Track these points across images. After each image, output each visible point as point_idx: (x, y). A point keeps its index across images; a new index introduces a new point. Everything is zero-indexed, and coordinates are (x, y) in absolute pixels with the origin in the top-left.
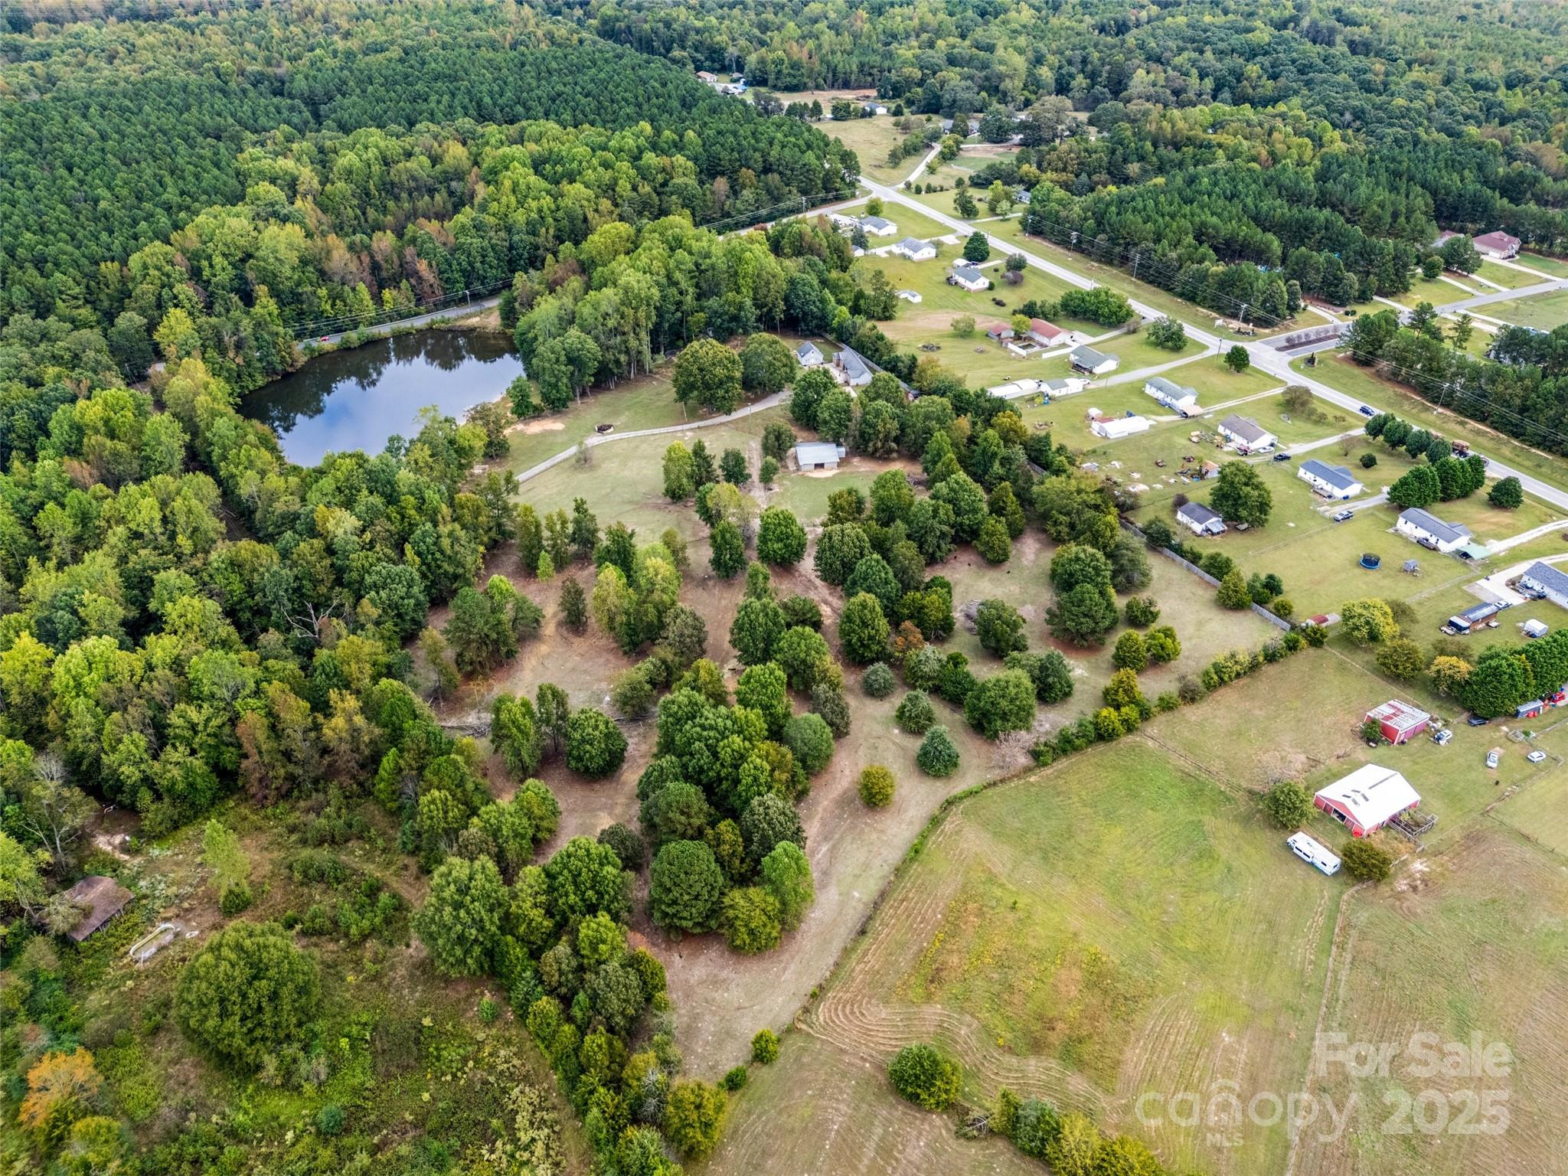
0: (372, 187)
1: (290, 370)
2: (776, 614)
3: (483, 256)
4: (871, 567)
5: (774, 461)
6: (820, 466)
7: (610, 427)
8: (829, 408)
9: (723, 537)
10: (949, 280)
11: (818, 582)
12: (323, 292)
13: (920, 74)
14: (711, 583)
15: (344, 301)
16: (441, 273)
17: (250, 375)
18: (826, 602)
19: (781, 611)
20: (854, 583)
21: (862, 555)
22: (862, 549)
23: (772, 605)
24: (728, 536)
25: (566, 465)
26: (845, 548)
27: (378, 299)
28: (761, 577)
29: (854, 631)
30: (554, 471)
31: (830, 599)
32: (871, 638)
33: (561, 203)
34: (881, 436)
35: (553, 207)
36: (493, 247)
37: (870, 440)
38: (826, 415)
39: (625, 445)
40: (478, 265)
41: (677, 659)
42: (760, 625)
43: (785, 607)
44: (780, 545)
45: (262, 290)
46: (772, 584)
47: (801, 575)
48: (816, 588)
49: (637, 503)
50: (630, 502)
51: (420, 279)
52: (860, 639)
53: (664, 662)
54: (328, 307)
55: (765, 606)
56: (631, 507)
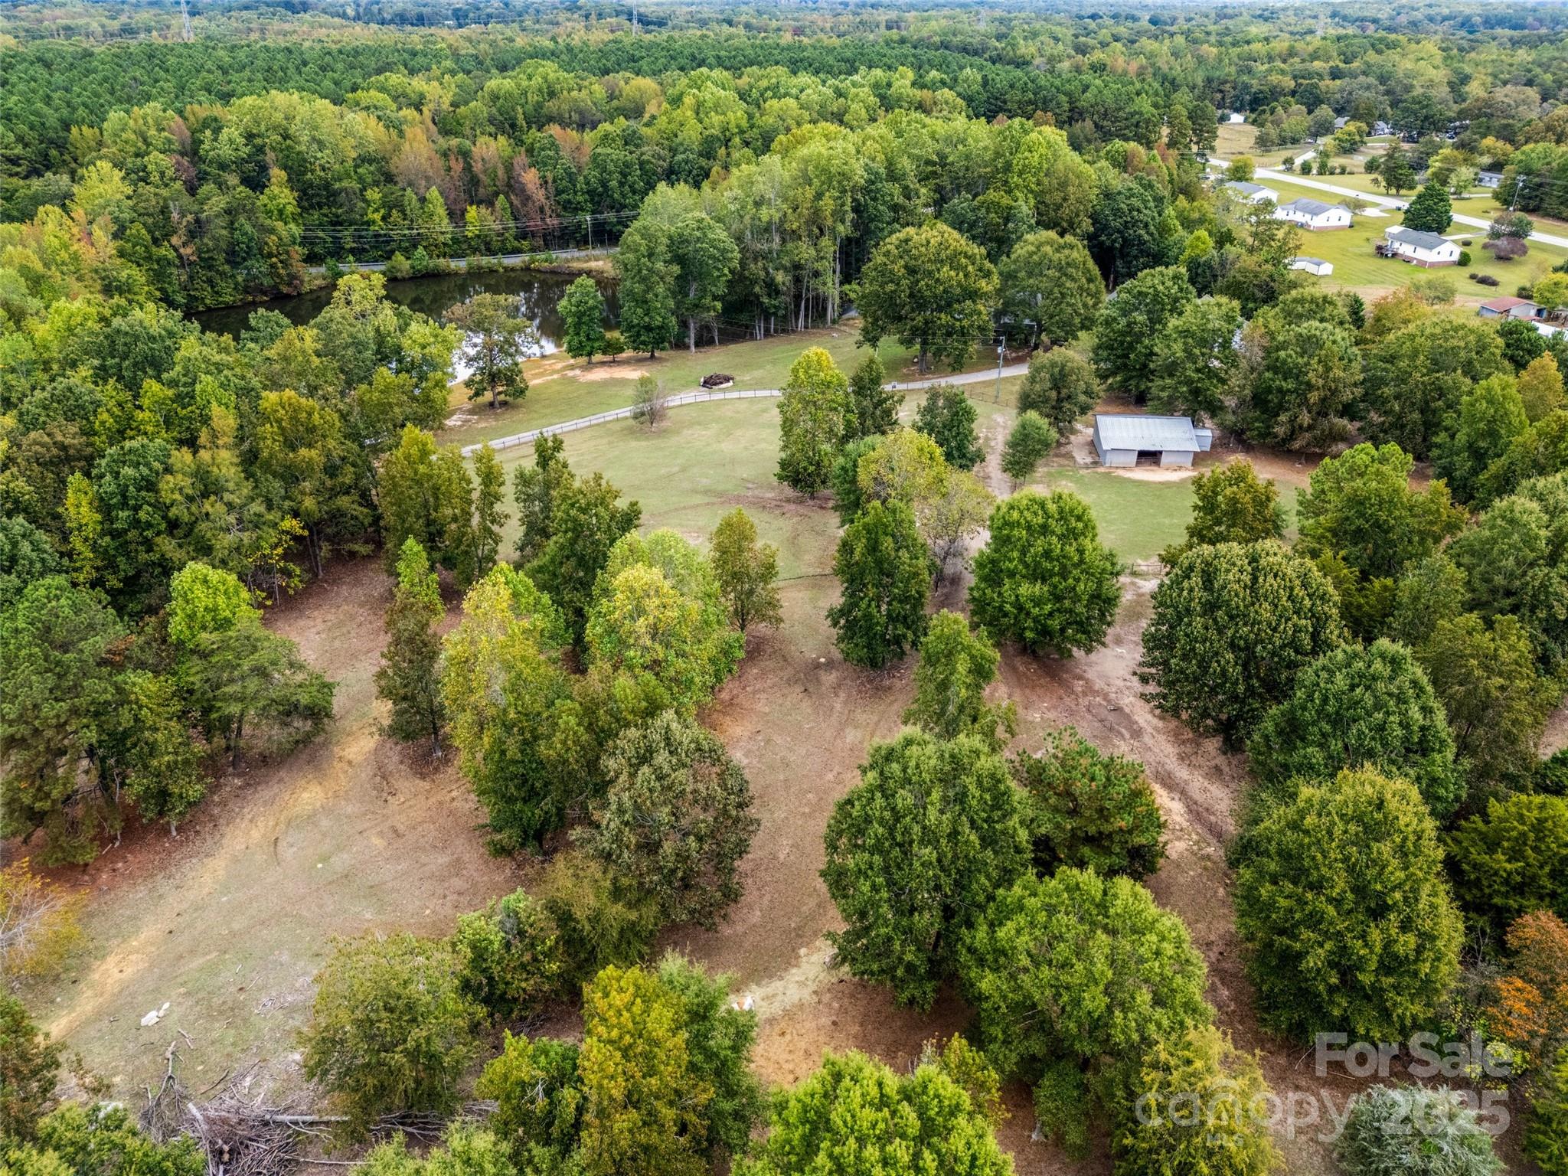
0: (520, 116)
1: (285, 289)
2: (999, 801)
3: (624, 175)
4: (1368, 680)
5: (1043, 423)
6: (1150, 457)
7: (727, 379)
8: (1185, 333)
9: (873, 548)
10: (1381, 252)
11: (1144, 716)
12: (374, 195)
13: (1292, 84)
14: (829, 678)
15: (403, 212)
16: (559, 193)
17: (210, 281)
18: (1169, 782)
19: (1019, 793)
20: (1292, 732)
21: (1320, 645)
22: (1320, 622)
23: (985, 763)
24: (888, 543)
25: (617, 426)
26: (1265, 612)
27: (456, 215)
28: (962, 665)
29: (1314, 920)
30: (589, 433)
31: (1182, 773)
32: (1391, 964)
33: (759, 121)
34: (1314, 397)
35: (744, 124)
36: (642, 164)
37: (1281, 407)
38: (1178, 348)
39: (743, 406)
40: (614, 183)
41: (617, 911)
42: (929, 837)
43: (1036, 777)
44: (1038, 589)
45: (277, 174)
46: (999, 695)
47: (1089, 690)
48: (1137, 733)
49: (720, 494)
50: (706, 492)
51: (527, 199)
52: (1345, 966)
53: (563, 917)
54: (377, 216)
55: (957, 766)
56: (707, 500)
